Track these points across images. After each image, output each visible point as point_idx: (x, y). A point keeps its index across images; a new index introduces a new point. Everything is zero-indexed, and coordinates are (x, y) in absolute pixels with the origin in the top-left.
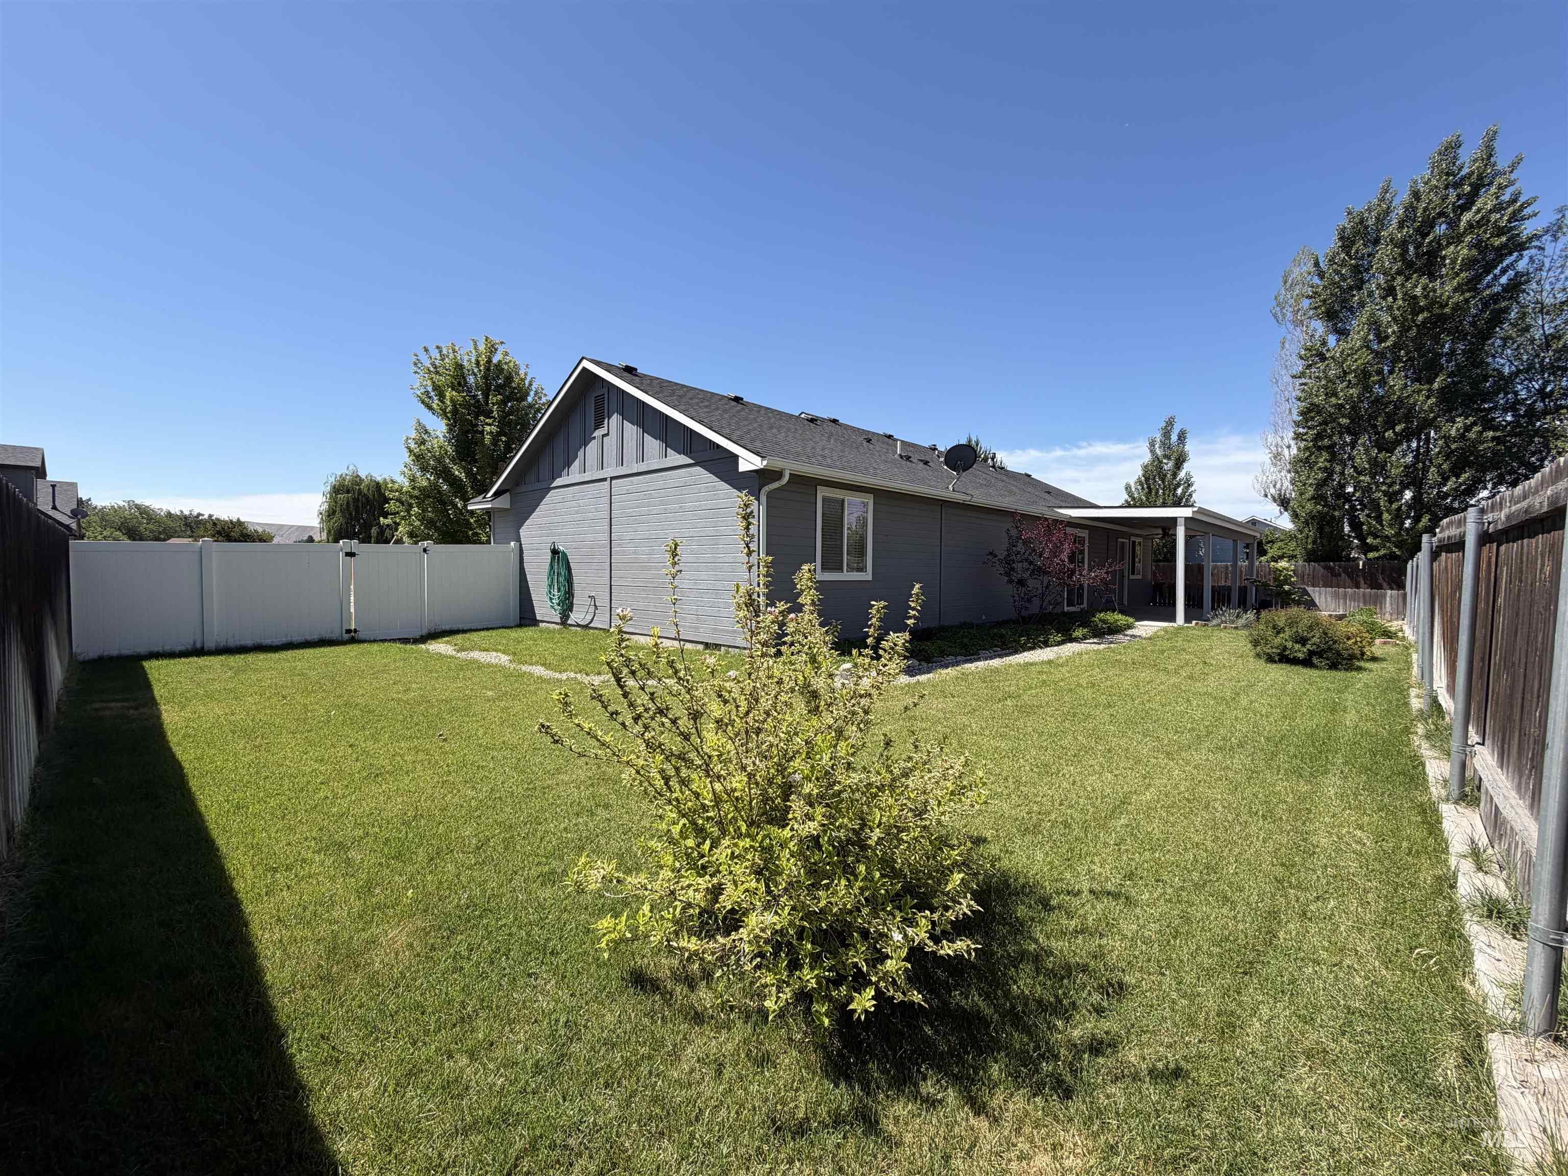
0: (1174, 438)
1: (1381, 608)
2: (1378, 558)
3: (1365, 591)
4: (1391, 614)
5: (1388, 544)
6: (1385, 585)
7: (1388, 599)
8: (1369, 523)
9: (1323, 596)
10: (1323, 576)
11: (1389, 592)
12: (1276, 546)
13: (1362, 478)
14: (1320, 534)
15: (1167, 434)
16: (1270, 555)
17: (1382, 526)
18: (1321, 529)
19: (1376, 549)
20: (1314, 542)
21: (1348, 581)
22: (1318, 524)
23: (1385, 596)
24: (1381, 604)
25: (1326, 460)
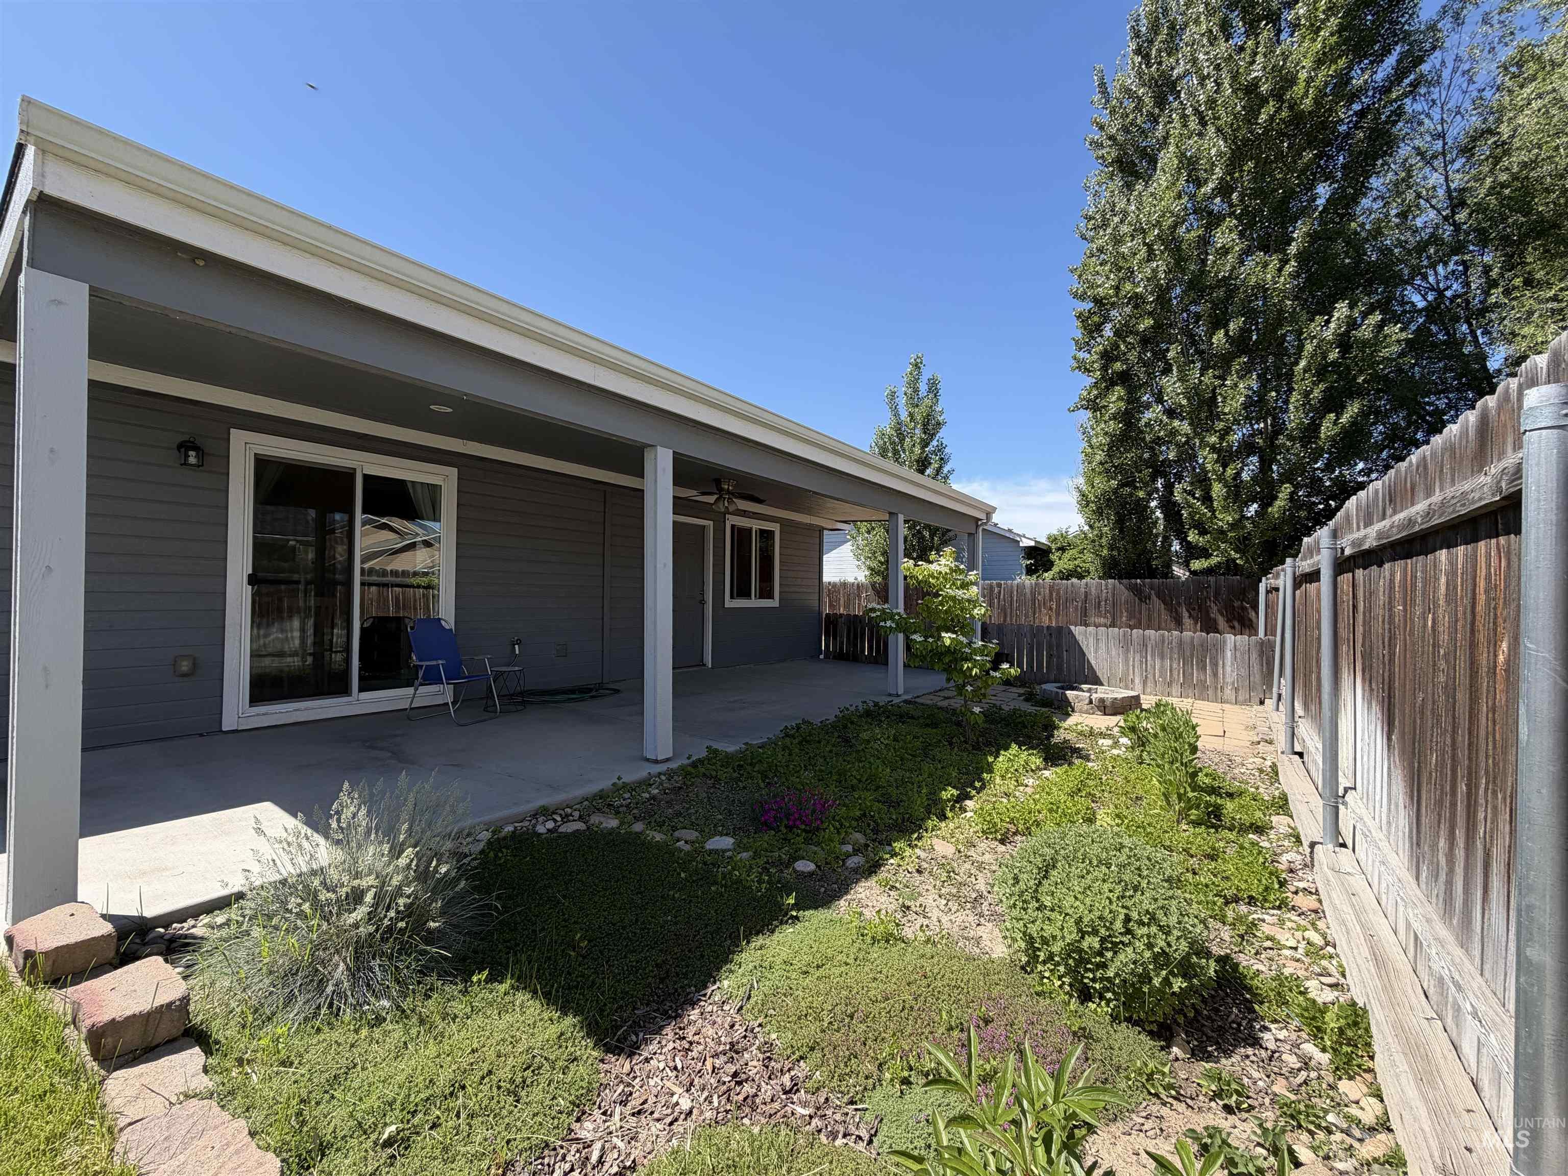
0: (923, 387)
1: (1215, 675)
2: (1209, 571)
3: (1191, 634)
4: (1237, 690)
5: (1223, 546)
6: (1222, 622)
7: (1229, 654)
8: (1190, 506)
9: (1102, 645)
10: (1127, 602)
11: (1230, 638)
12: (1067, 555)
13: (1176, 423)
14: (1121, 531)
15: (913, 384)
16: (1055, 569)
17: (1213, 511)
18: (1120, 522)
19: (1204, 553)
20: (1111, 548)
21: (1165, 616)
22: (1117, 513)
23: (1219, 648)
24: (1215, 665)
25: (1120, 399)
